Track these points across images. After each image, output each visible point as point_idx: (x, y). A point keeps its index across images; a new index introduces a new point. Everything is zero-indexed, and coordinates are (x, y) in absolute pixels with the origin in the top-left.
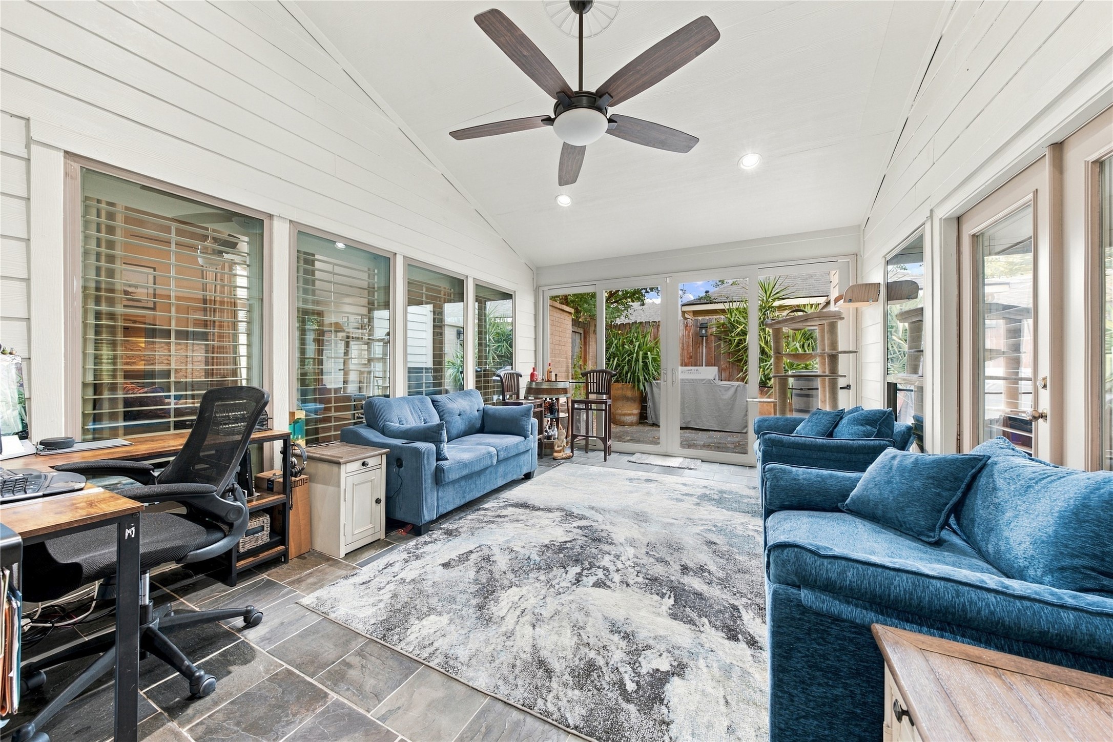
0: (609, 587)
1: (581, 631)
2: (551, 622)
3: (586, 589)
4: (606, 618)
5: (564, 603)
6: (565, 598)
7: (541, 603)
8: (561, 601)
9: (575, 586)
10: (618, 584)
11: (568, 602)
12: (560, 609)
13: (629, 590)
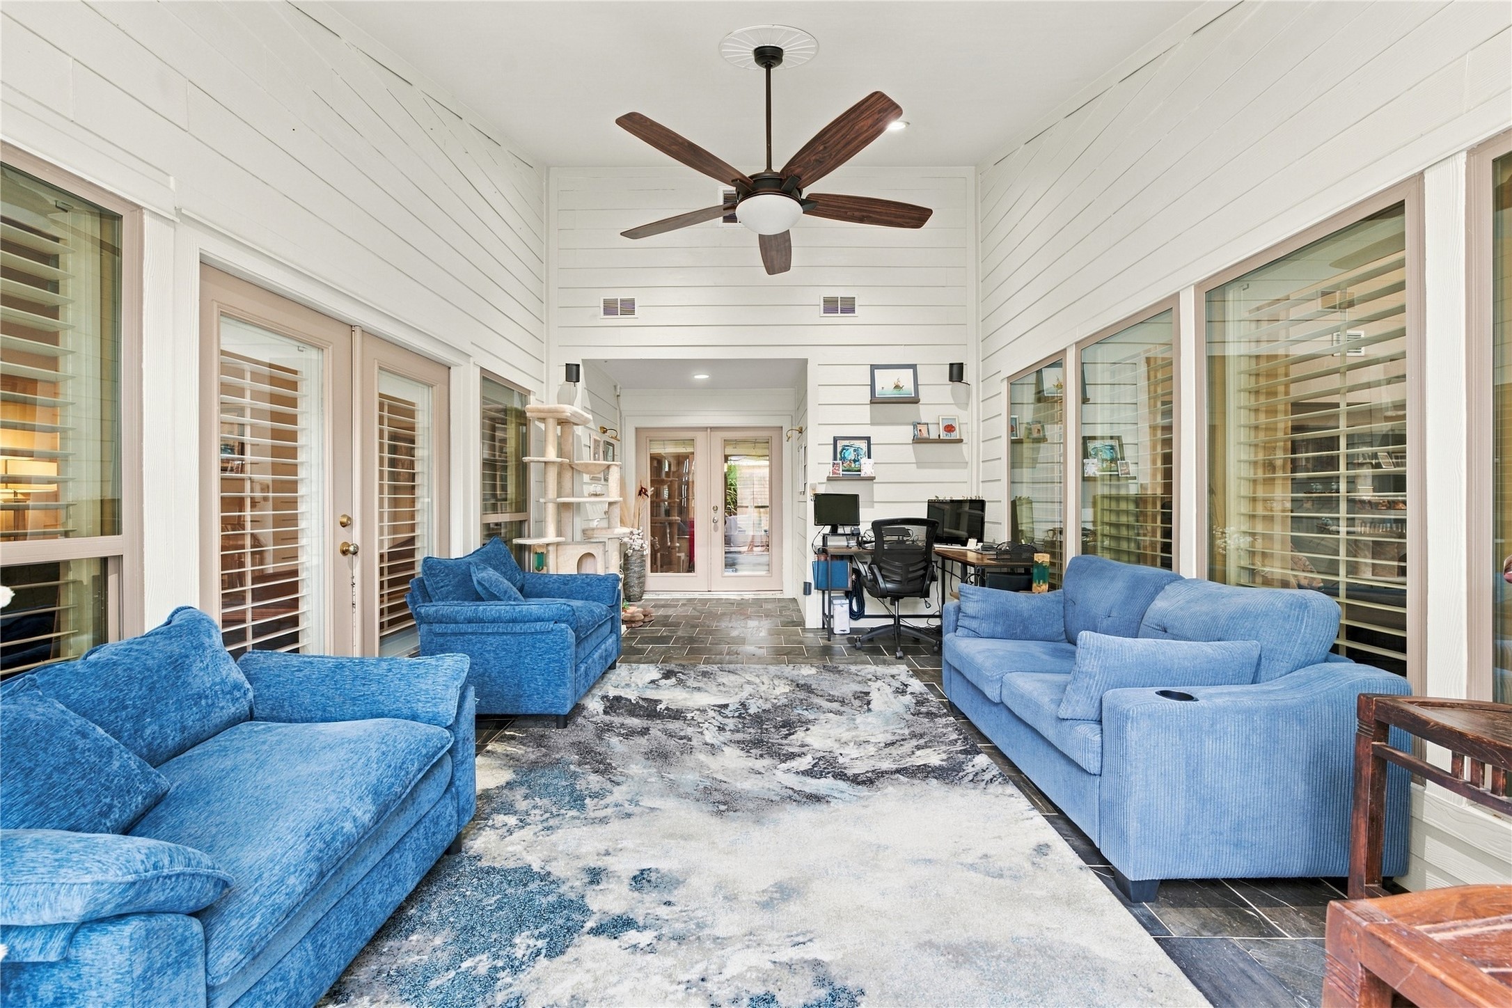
0: (713, 707)
3: (732, 702)
10: (707, 710)
13: (697, 708)
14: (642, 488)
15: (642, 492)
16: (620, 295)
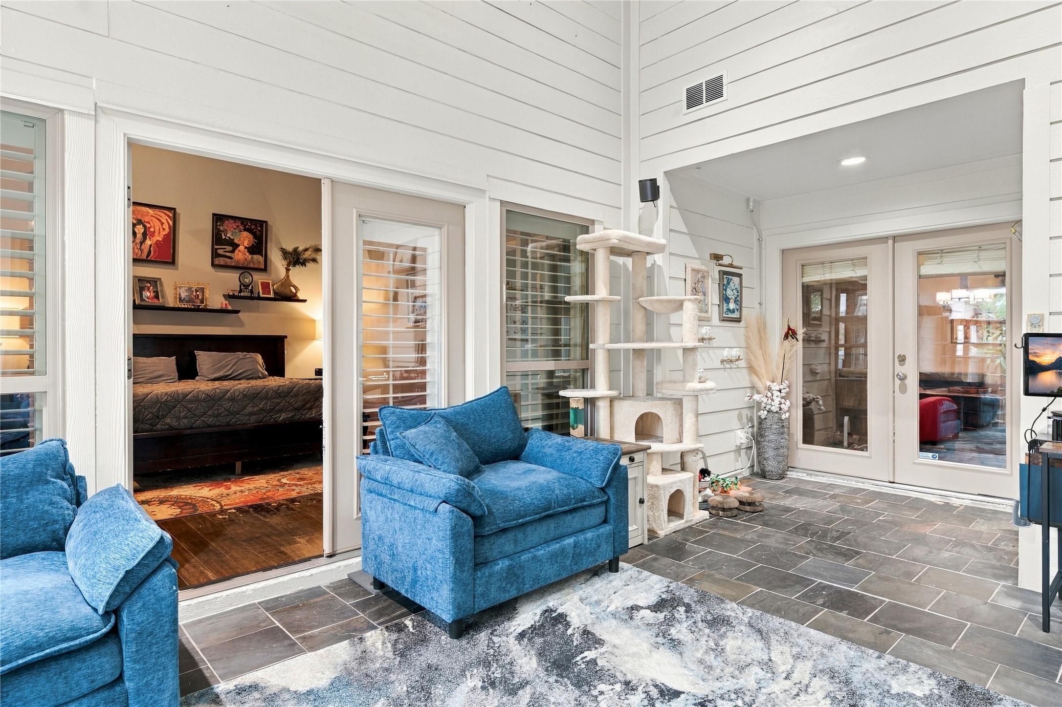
0: (656, 686)
1: (714, 647)
2: (749, 661)
3: (693, 691)
4: (681, 654)
5: (730, 679)
6: (729, 684)
7: (763, 683)
8: (735, 681)
9: (710, 698)
10: (640, 688)
11: (725, 678)
12: (737, 673)
13: (629, 677)
14: (789, 329)
15: (790, 334)
16: (702, 79)
